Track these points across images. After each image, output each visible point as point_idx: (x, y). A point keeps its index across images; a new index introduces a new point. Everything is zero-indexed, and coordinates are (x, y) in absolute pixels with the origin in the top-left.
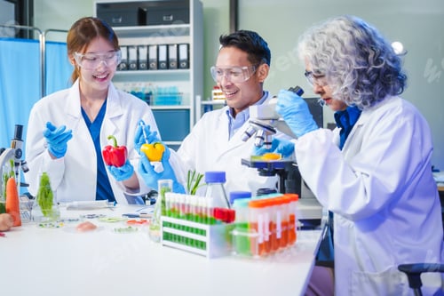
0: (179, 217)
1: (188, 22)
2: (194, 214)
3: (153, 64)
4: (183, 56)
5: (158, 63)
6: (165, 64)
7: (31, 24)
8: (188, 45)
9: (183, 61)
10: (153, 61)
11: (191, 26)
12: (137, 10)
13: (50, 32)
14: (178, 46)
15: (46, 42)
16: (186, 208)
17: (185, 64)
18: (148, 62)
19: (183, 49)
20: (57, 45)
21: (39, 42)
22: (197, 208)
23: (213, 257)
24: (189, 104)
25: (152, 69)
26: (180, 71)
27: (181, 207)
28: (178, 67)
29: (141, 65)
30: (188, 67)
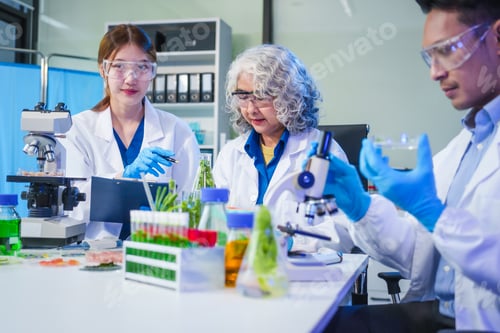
0: (146, 241)
1: (214, 48)
2: (164, 235)
3: (172, 97)
4: (207, 87)
5: (178, 94)
6: (185, 97)
7: (34, 47)
8: (213, 75)
9: (207, 93)
10: (171, 92)
11: (217, 52)
12: (154, 33)
13: (53, 58)
14: (201, 75)
15: (49, 69)
16: (155, 229)
17: (208, 97)
18: (166, 93)
19: (207, 79)
20: (62, 73)
21: (40, 67)
22: (167, 227)
23: (184, 290)
24: (212, 143)
25: (170, 102)
26: (202, 104)
27: (148, 228)
28: (201, 100)
29: (158, 98)
30: (212, 100)
